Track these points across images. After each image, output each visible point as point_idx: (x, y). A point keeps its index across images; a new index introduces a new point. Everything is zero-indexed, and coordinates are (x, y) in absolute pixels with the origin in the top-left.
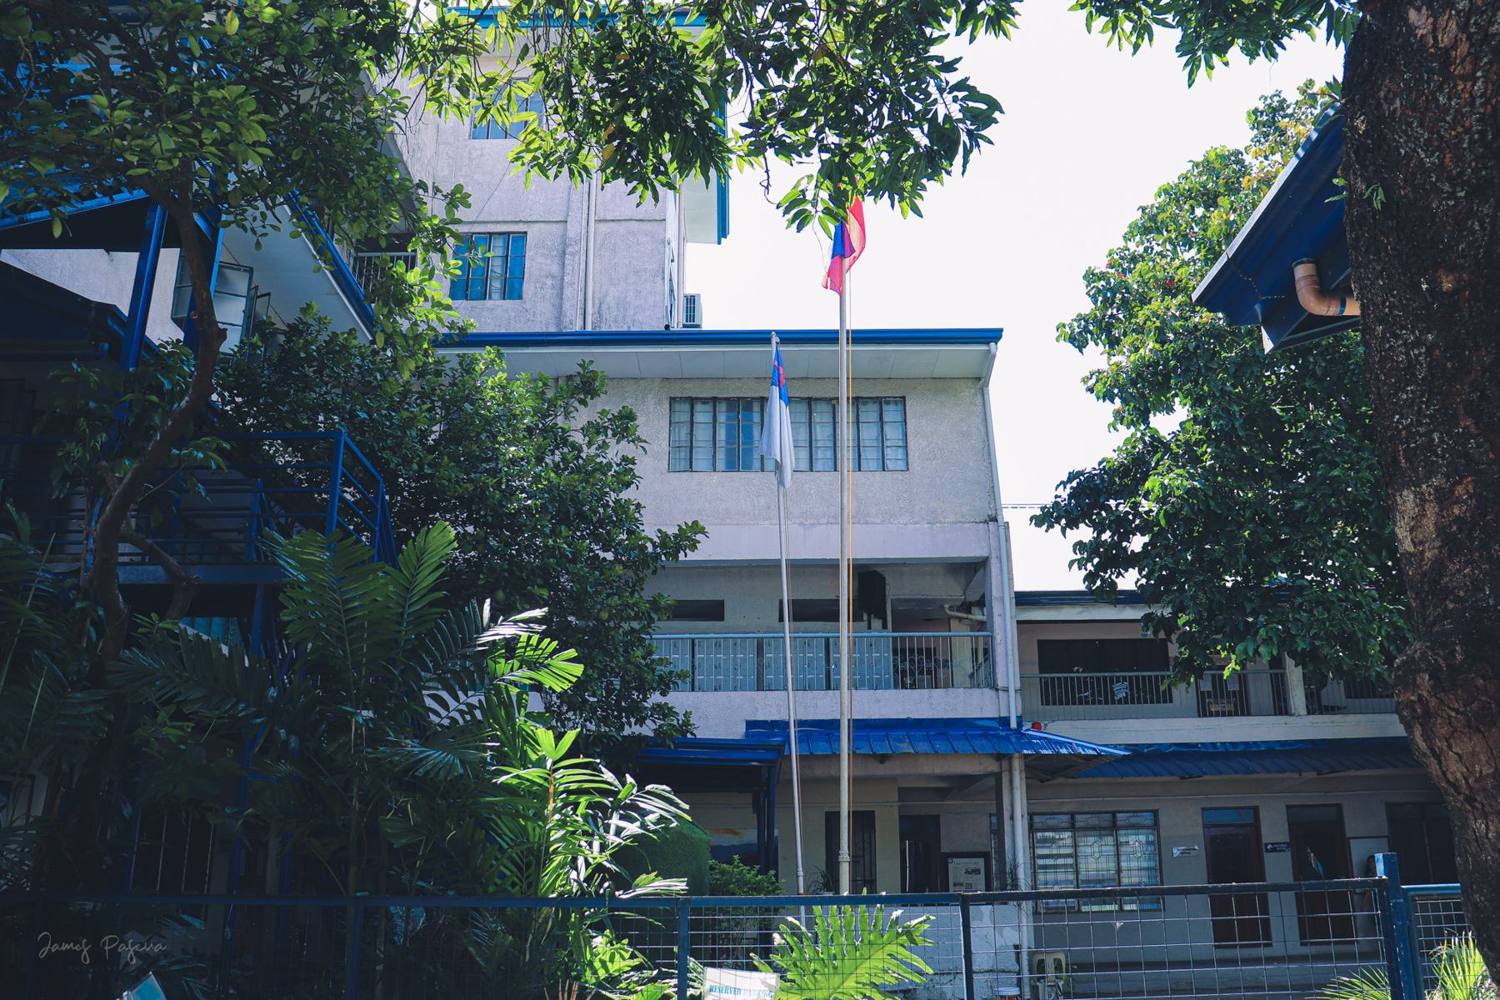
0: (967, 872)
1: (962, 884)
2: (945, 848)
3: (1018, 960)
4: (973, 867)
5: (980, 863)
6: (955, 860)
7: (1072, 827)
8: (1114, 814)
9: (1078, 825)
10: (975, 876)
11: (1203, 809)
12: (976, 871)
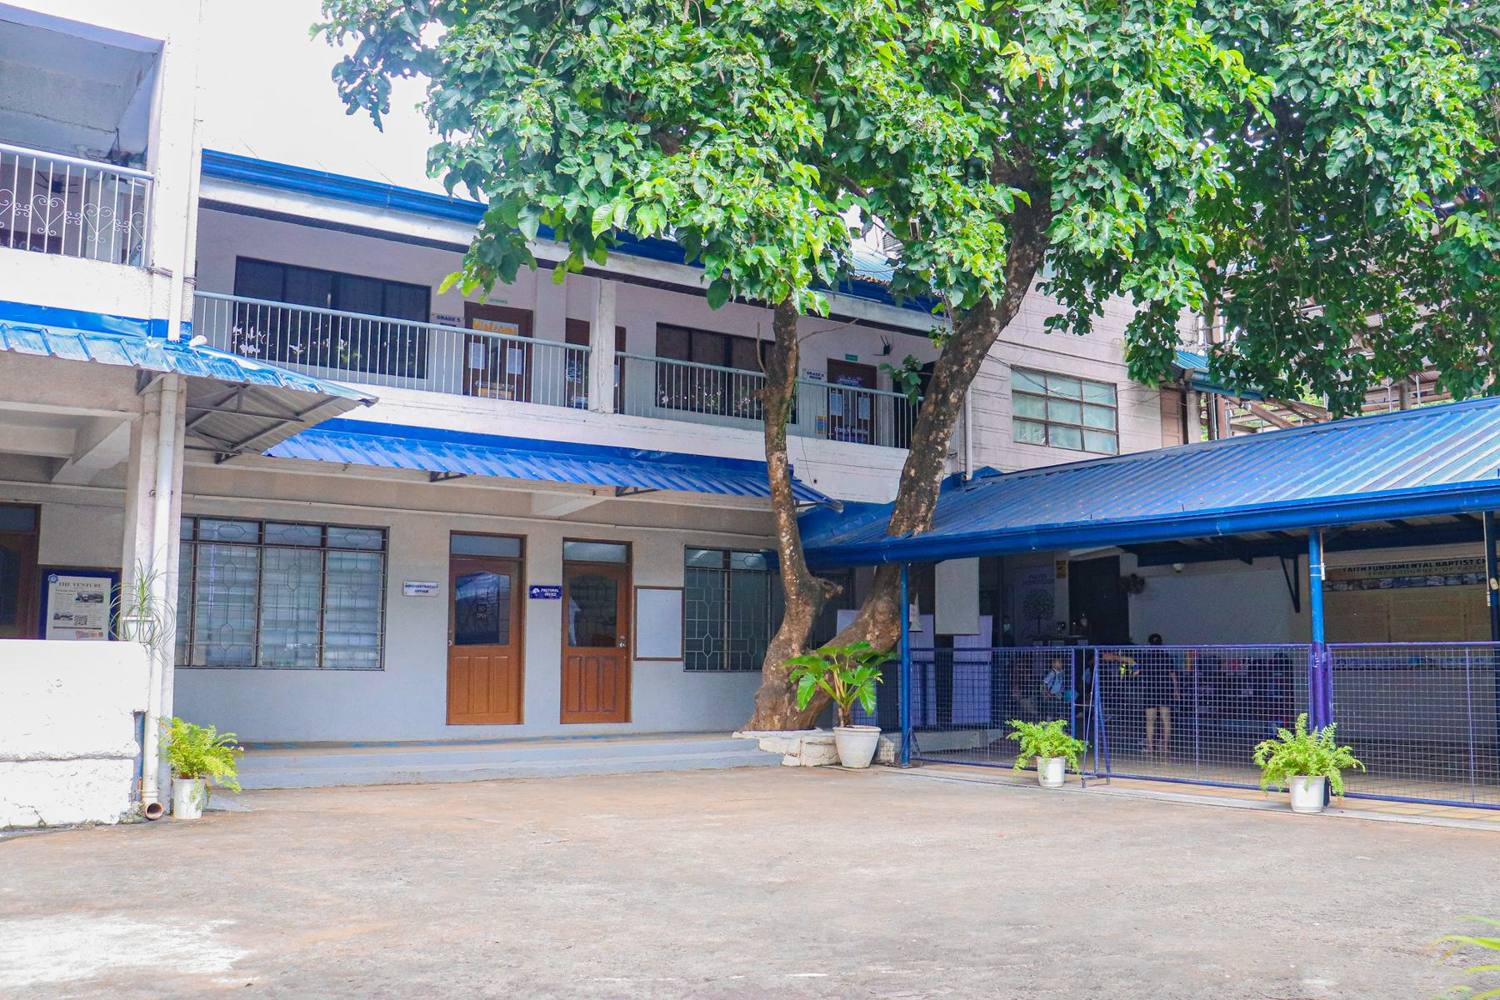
0: (80, 598)
1: (69, 617)
2: (45, 558)
3: (141, 736)
4: (92, 590)
5: (104, 585)
6: (60, 578)
7: (260, 542)
8: (324, 527)
9: (267, 539)
10: (94, 606)
11: (452, 533)
12: (98, 598)
